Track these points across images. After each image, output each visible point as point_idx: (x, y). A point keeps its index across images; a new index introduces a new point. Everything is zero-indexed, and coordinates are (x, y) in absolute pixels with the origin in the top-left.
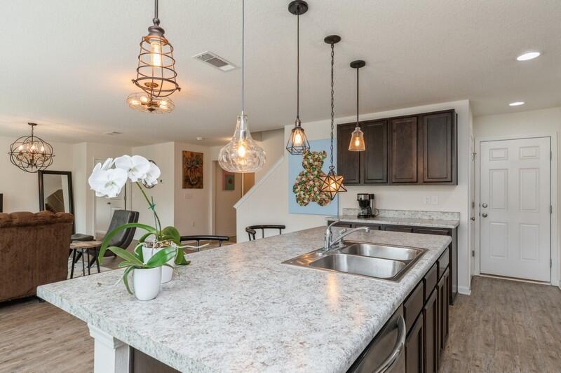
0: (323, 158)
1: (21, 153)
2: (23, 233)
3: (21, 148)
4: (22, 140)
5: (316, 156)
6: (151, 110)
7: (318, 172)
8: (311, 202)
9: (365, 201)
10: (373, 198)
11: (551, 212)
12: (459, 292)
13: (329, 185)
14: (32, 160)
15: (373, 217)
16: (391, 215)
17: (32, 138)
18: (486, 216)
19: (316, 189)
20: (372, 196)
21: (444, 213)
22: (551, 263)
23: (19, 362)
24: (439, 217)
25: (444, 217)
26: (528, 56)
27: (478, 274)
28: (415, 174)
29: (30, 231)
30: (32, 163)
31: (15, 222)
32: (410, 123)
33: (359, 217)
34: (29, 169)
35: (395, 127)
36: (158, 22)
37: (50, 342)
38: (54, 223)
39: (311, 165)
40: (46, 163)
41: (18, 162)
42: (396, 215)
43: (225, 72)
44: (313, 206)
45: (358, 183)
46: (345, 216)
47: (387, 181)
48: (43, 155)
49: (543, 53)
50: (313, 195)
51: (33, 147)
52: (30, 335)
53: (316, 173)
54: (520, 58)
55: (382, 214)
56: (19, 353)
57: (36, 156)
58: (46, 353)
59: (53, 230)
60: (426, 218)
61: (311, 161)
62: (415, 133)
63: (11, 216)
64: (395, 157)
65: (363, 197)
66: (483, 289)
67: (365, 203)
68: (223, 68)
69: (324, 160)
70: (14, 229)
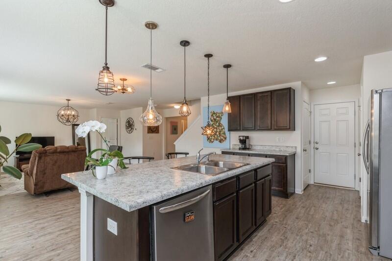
0: (222, 115)
1: (63, 115)
2: (62, 156)
3: (63, 112)
4: (64, 108)
5: (218, 115)
6: (123, 93)
7: (219, 124)
8: (215, 141)
9: (243, 140)
10: (248, 139)
11: (355, 147)
12: (296, 192)
13: (206, 131)
14: (68, 119)
15: (248, 149)
16: (258, 148)
17: (68, 107)
18: (317, 149)
19: (218, 133)
20: (247, 137)
21: (287, 147)
22: (355, 177)
23: (60, 216)
24: (285, 149)
25: (287, 149)
26: (321, 59)
27: (313, 183)
28: (270, 125)
29: (65, 155)
30: (68, 121)
31: (58, 150)
32: (267, 95)
33: (240, 149)
34: (67, 124)
35: (258, 98)
36: (107, 64)
37: (74, 209)
38: (77, 151)
39: (215, 120)
40: (75, 120)
41: (61, 120)
42: (261, 148)
43: (159, 72)
44: (216, 143)
45: (240, 130)
46: (234, 149)
47: (254, 129)
48: (74, 116)
49: (328, 58)
50: (216, 137)
51: (69, 112)
52: (65, 206)
53: (218, 124)
54: (317, 60)
55: (254, 148)
56: (59, 213)
57: (70, 117)
58: (71, 213)
59: (76, 155)
60: (278, 150)
61: (215, 117)
62: (270, 101)
63: (56, 148)
64: (259, 115)
65: (242, 138)
66: (312, 191)
67: (243, 141)
68: (157, 71)
69: (222, 117)
70: (58, 154)
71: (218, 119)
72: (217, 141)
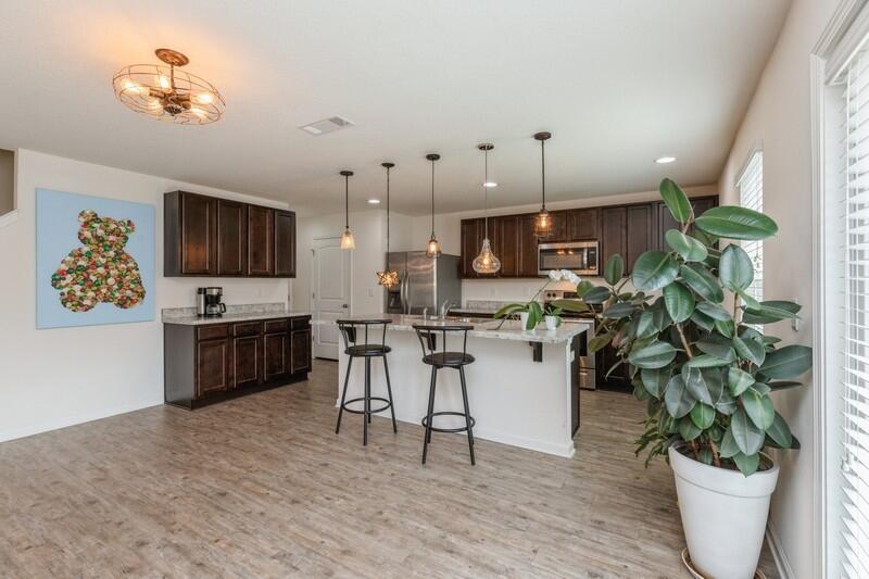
0: (128, 231)
5: (113, 226)
7: (117, 254)
19: (111, 281)
21: (274, 304)
39: (100, 240)
44: (105, 309)
50: (104, 291)
53: (112, 253)
61: (100, 232)
69: (129, 236)
71: (111, 238)
72: (111, 306)
